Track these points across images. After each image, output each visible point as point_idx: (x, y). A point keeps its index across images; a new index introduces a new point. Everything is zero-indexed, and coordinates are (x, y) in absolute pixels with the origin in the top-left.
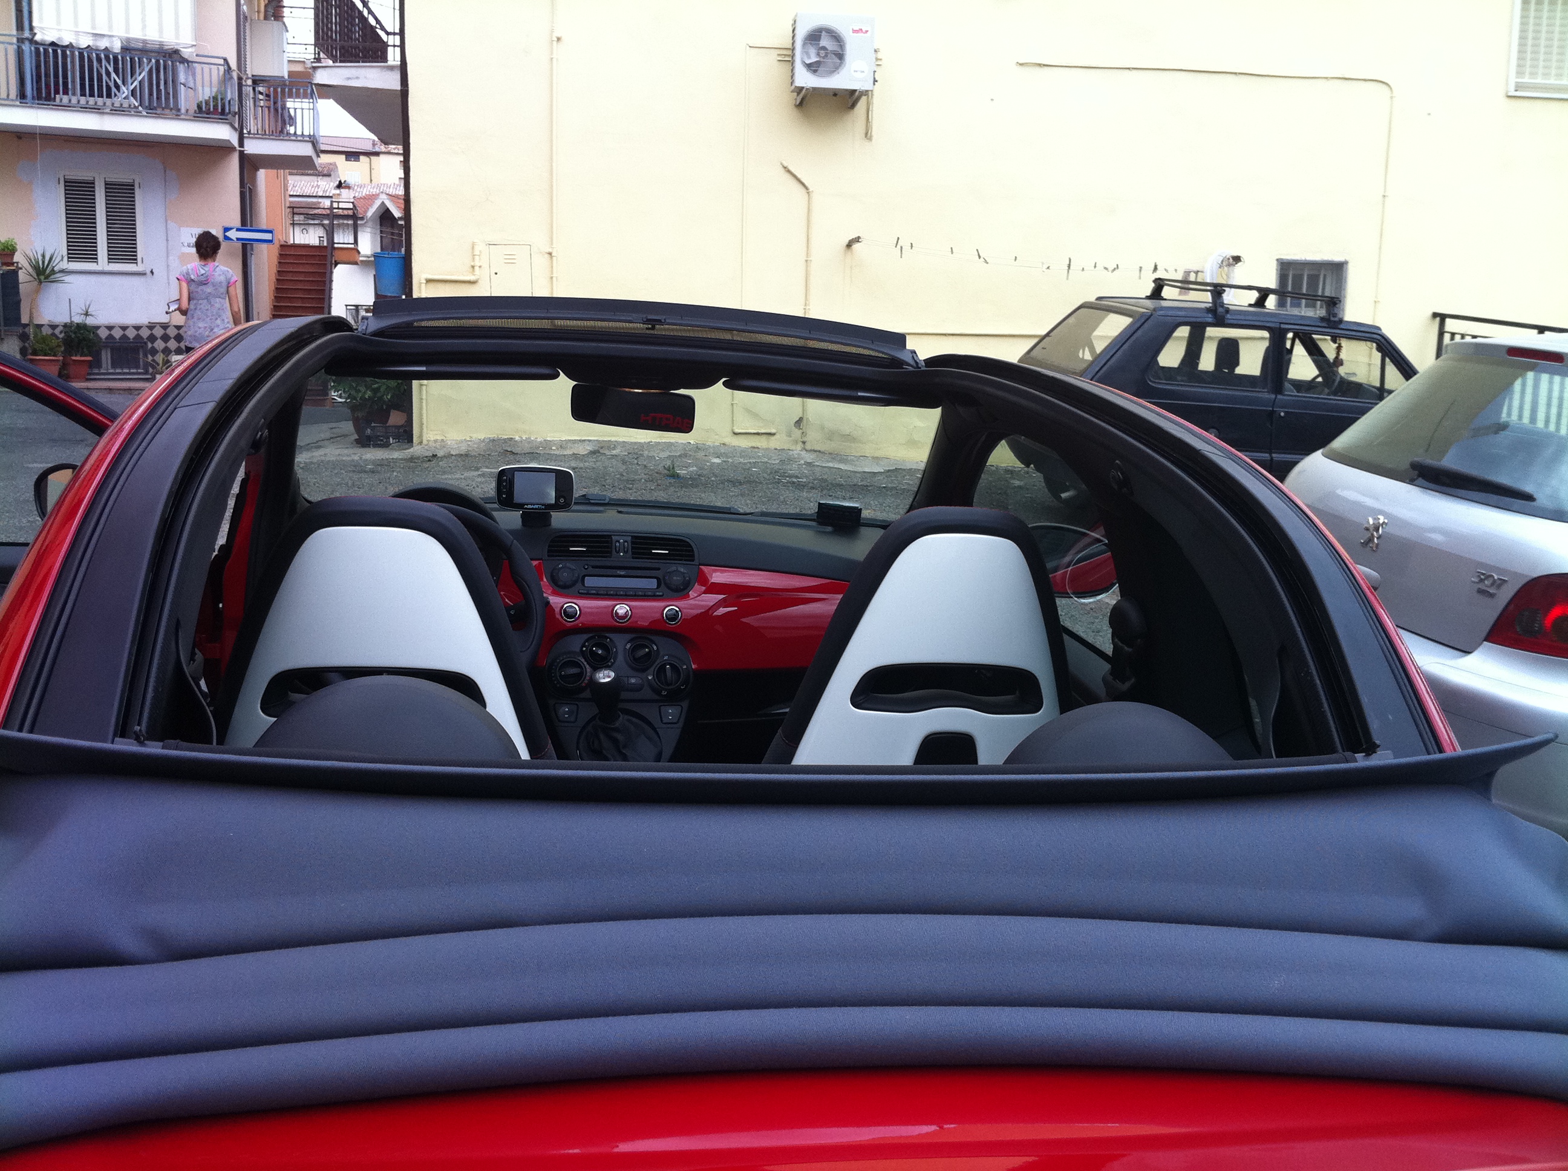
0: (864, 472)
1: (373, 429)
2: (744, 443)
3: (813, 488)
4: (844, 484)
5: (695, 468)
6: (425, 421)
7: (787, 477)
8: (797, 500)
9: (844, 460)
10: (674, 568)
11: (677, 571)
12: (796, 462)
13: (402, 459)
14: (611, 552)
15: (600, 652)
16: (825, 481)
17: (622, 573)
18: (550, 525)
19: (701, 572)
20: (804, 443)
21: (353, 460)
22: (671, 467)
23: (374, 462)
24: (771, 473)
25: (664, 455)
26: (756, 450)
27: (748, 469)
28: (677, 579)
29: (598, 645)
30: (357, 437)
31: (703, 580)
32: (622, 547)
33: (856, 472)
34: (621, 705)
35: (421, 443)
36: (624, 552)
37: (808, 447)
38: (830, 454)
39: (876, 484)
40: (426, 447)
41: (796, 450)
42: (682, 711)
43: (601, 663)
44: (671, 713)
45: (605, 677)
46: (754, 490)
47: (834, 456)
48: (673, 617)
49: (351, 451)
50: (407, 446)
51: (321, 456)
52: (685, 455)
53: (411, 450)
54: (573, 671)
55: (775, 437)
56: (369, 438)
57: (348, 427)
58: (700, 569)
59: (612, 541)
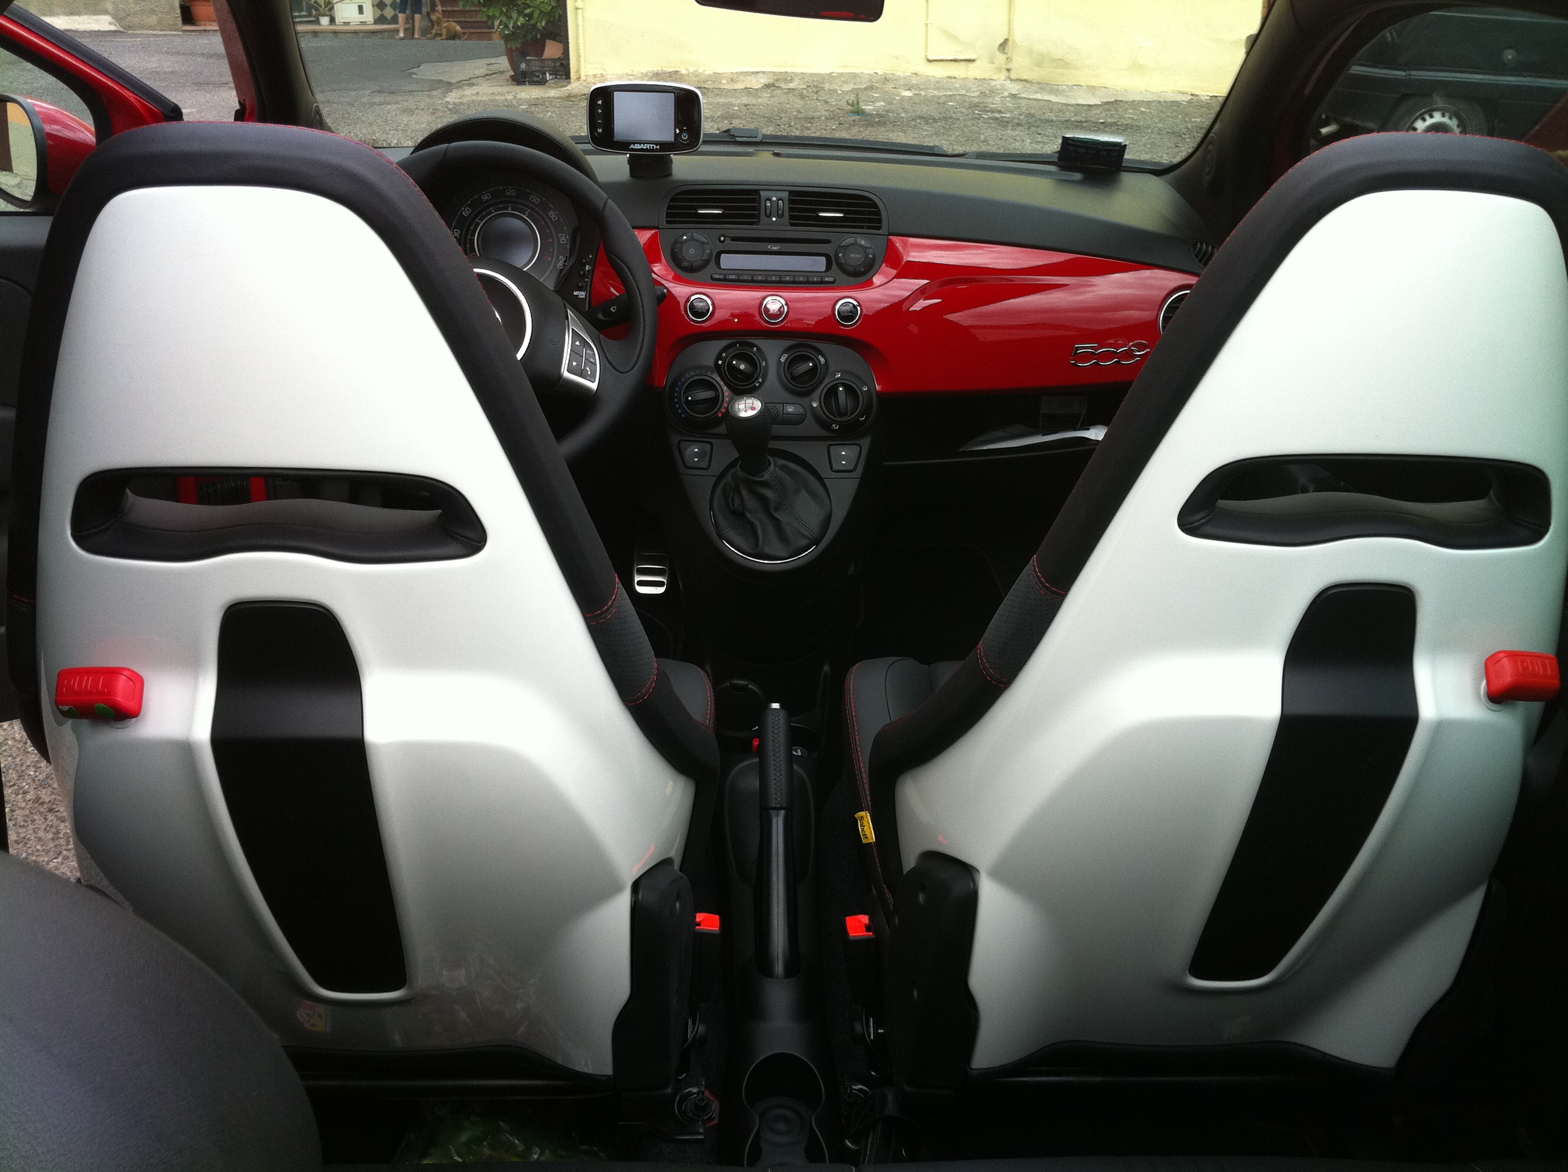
0: (1078, 105)
1: (528, 63)
2: (939, 72)
3: (1018, 125)
4: (1055, 119)
5: (882, 103)
6: (582, 52)
7: (988, 111)
8: (1001, 139)
9: (1054, 90)
10: (850, 240)
11: (855, 244)
12: (999, 94)
13: (558, 98)
14: (758, 217)
15: (742, 367)
16: (1033, 116)
17: (775, 248)
18: (670, 175)
19: (891, 247)
20: (1008, 70)
21: (506, 100)
22: (855, 102)
23: (527, 101)
24: (970, 107)
25: (847, 88)
26: (953, 80)
27: (944, 103)
28: (855, 258)
29: (741, 357)
30: (513, 74)
31: (893, 258)
32: (774, 210)
33: (1068, 105)
34: (773, 445)
35: (579, 78)
36: (779, 216)
37: (1013, 76)
38: (1039, 83)
39: (1092, 119)
40: (585, 84)
41: (999, 80)
42: (860, 454)
43: (744, 387)
44: (845, 455)
45: (748, 408)
46: (950, 128)
47: (1042, 86)
48: (848, 316)
49: (506, 89)
50: (565, 84)
51: (473, 95)
52: (871, 88)
53: (569, 87)
54: (705, 394)
55: (975, 64)
56: (524, 74)
57: (503, 63)
58: (889, 241)
59: (760, 198)
